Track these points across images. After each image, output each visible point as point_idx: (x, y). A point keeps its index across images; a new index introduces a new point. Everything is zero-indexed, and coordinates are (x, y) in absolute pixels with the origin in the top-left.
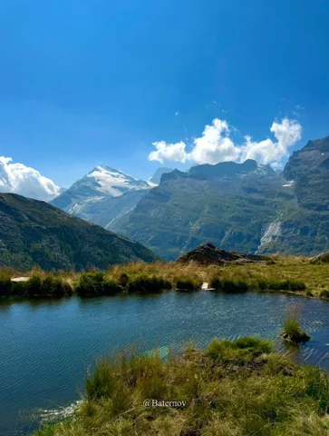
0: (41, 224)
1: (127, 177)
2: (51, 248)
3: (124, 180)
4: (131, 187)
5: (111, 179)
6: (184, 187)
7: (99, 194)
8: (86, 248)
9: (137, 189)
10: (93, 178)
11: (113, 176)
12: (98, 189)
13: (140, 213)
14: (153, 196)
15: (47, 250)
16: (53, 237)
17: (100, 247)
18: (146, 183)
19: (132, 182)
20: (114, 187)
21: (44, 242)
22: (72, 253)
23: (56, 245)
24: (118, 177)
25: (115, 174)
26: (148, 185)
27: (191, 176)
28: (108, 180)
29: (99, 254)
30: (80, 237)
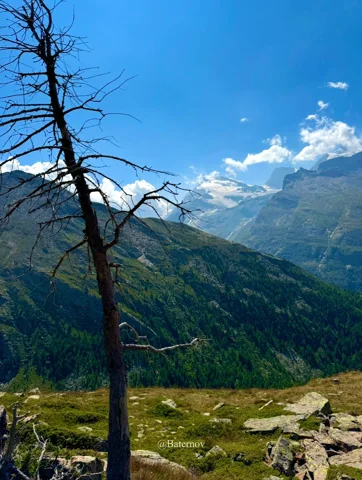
0: (185, 245)
1: (239, 184)
2: (199, 269)
3: (236, 188)
4: (245, 195)
5: (222, 189)
6: (314, 189)
7: (212, 207)
8: (231, 268)
9: (254, 197)
10: (203, 190)
11: (224, 185)
12: (210, 201)
13: (263, 224)
14: (276, 203)
15: (195, 272)
16: (198, 258)
17: (244, 266)
18: (262, 188)
19: (246, 189)
20: (227, 197)
21: (191, 264)
22: (219, 273)
23: (202, 265)
24: (228, 185)
25: (224, 182)
26: (265, 190)
27: (321, 174)
28: (219, 190)
29: (245, 273)
30: (224, 256)
